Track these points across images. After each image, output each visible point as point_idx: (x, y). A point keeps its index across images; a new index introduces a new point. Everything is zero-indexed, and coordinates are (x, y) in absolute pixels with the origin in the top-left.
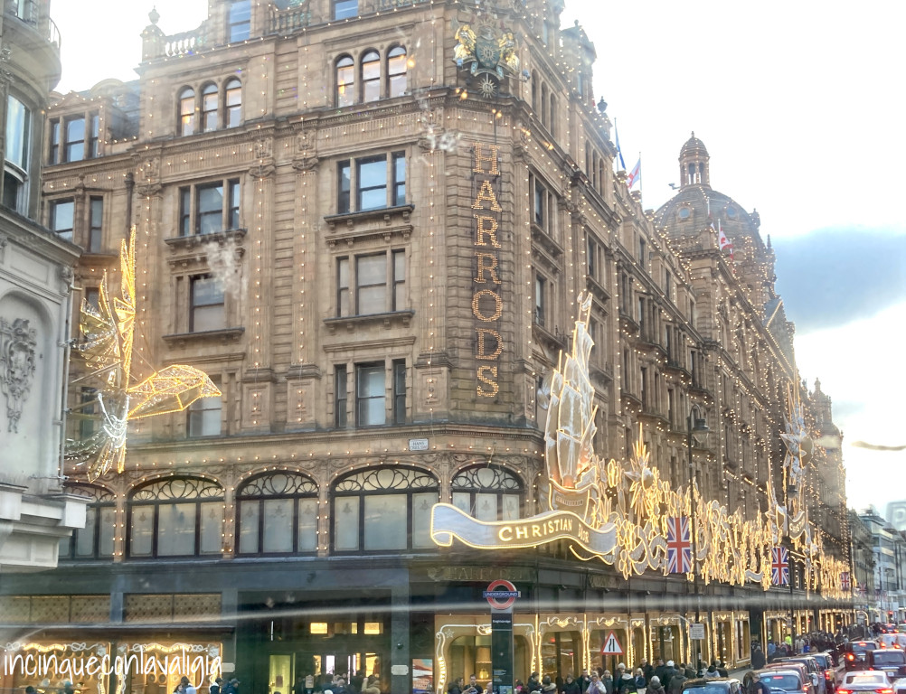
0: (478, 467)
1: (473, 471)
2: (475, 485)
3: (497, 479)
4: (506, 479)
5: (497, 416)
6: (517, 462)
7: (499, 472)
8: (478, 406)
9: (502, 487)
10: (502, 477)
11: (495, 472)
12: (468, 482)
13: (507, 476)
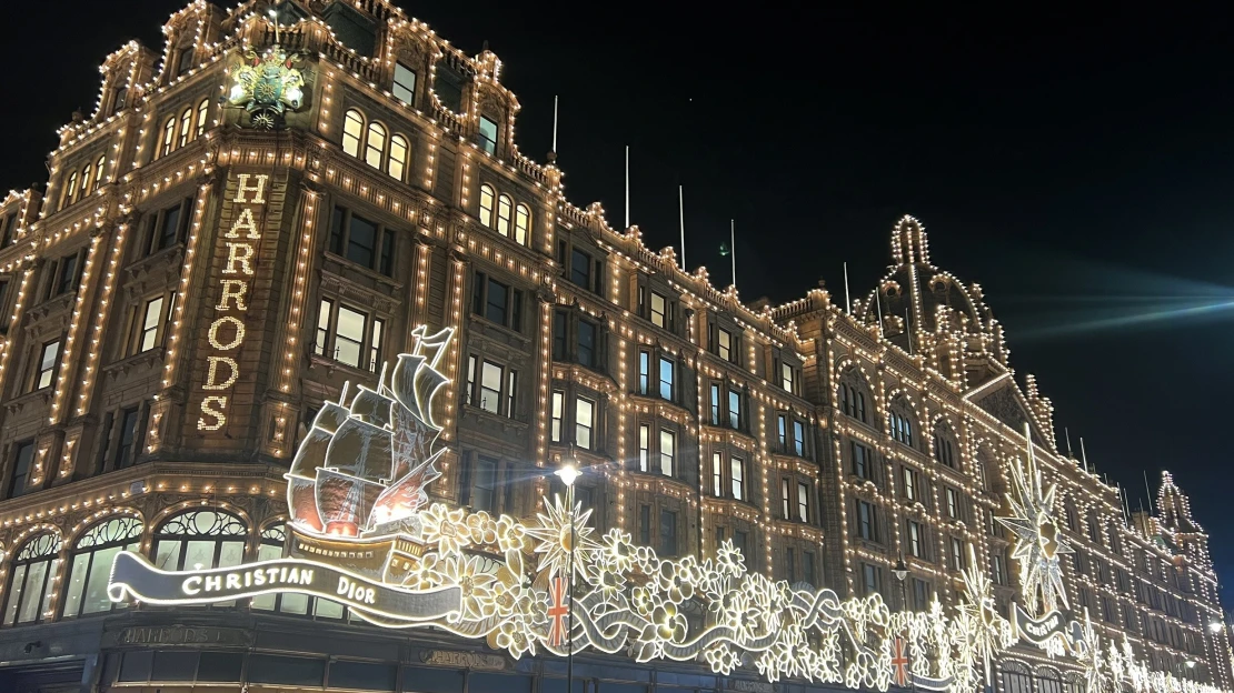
0: (198, 510)
1: (189, 515)
2: (189, 532)
3: (218, 523)
4: (230, 524)
5: (229, 451)
7: (222, 515)
9: (224, 533)
10: (225, 522)
11: (217, 515)
12: (181, 528)
13: (233, 520)
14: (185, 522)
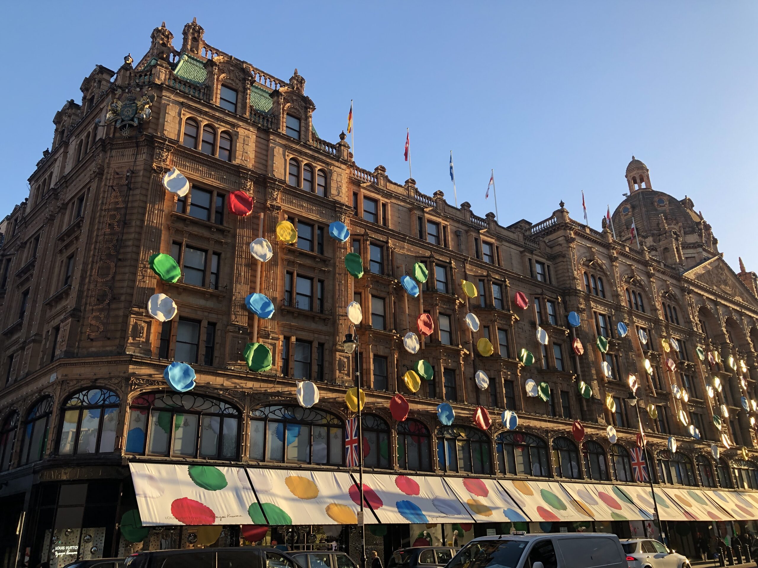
0: (89, 389)
1: (84, 393)
2: (84, 404)
3: (103, 396)
4: (110, 396)
5: (108, 349)
6: (117, 381)
7: (105, 391)
8: (94, 343)
9: (106, 403)
10: (107, 395)
11: (102, 391)
12: (79, 401)
13: (112, 393)
14: (81, 397)
